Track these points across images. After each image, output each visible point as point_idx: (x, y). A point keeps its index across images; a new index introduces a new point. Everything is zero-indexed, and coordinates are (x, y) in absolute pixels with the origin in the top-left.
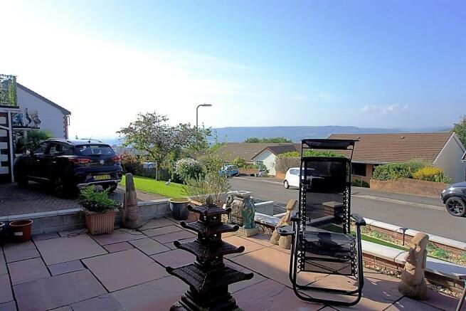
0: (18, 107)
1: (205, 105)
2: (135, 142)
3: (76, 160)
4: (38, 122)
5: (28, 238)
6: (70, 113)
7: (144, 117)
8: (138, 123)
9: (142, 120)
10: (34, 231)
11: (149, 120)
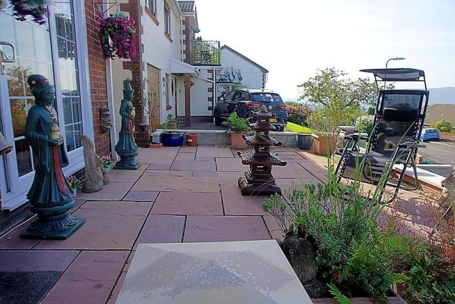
0: (220, 65)
1: (397, 59)
2: (312, 95)
3: (250, 105)
4: (240, 79)
5: (195, 144)
6: (267, 71)
7: (323, 72)
8: (317, 78)
9: (321, 75)
10: (199, 141)
11: (328, 76)
